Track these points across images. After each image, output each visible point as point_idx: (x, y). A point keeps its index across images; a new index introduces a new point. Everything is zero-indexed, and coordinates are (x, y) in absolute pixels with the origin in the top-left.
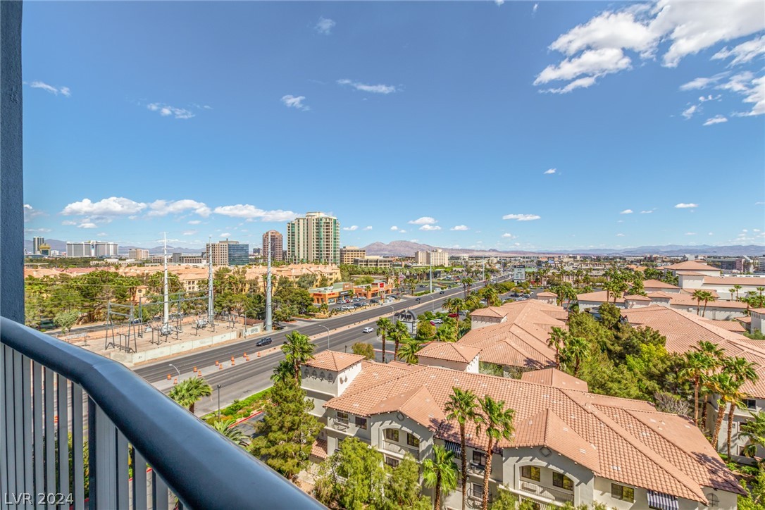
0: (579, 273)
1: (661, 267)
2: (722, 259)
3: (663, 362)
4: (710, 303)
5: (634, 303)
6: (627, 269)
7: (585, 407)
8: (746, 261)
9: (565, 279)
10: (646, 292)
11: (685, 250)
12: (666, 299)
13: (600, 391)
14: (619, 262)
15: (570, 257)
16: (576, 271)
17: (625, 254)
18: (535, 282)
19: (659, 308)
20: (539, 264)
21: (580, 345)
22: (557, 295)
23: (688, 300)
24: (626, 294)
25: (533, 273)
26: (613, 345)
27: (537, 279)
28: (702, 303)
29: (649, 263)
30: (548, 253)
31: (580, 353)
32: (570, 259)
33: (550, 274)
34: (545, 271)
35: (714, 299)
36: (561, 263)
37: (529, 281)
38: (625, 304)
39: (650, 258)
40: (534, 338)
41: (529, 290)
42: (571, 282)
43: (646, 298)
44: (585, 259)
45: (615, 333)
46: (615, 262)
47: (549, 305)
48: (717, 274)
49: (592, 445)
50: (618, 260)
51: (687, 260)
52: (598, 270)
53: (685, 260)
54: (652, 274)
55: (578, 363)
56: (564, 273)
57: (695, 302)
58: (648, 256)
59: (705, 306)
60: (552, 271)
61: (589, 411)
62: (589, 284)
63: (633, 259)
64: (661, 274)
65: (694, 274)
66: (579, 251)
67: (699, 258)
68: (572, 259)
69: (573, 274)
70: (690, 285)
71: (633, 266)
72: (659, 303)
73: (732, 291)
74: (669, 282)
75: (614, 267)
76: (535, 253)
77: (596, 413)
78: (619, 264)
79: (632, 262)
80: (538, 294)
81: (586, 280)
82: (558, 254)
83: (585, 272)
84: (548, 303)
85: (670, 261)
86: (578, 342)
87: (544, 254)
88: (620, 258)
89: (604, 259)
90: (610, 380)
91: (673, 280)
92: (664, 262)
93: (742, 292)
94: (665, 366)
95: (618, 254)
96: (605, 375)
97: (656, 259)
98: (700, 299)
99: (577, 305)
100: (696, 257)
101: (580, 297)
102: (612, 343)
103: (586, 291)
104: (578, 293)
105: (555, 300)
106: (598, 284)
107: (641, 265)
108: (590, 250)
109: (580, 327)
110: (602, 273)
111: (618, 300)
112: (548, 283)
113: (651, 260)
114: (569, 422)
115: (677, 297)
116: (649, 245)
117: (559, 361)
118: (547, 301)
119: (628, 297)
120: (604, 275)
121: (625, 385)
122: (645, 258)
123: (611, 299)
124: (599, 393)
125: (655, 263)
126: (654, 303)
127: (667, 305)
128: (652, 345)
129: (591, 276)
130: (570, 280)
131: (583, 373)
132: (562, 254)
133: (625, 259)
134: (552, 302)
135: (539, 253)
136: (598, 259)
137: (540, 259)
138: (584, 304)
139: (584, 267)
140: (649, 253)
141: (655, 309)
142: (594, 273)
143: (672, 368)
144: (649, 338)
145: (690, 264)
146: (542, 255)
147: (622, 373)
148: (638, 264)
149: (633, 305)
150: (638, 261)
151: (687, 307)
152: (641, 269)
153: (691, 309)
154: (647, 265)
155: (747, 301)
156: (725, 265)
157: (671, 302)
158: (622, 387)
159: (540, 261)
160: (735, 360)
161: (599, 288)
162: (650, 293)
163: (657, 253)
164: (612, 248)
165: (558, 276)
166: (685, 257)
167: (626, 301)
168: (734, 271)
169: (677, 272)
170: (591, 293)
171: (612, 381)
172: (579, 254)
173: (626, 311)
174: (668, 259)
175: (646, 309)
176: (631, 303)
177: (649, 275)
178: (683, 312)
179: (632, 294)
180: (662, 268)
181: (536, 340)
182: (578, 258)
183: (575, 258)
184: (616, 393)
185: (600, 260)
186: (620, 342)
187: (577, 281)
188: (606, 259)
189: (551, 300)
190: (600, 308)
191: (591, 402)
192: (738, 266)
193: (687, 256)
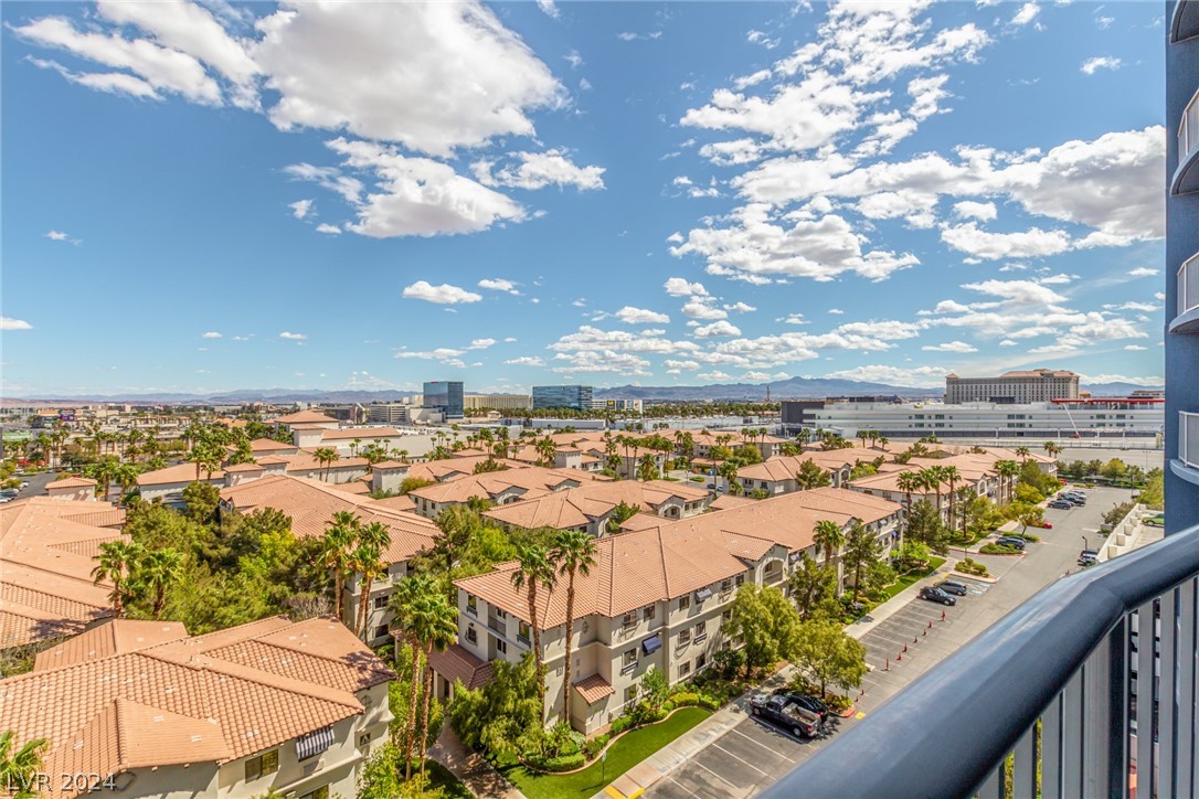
0: (135, 436)
1: (269, 420)
2: (336, 408)
3: (293, 552)
4: (334, 464)
5: (240, 476)
6: (218, 424)
7: (192, 664)
8: (359, 409)
9: (104, 450)
10: (255, 458)
11: (295, 395)
12: (282, 465)
13: (207, 627)
14: (204, 415)
15: (110, 408)
16: (127, 434)
17: (212, 402)
18: (31, 461)
19: (276, 479)
20: (36, 423)
21: (165, 562)
22: (96, 482)
23: (310, 463)
24: (225, 464)
25: (25, 442)
26: (215, 548)
27: (37, 455)
28: (325, 464)
29: (250, 415)
30: (57, 401)
31: (164, 577)
32: (110, 412)
33: (68, 441)
34: (56, 438)
35: (336, 457)
36: (91, 419)
37: (14, 460)
38: (225, 480)
39: (250, 407)
40: (53, 576)
41: (14, 478)
42: (117, 453)
43: (257, 467)
44: (141, 410)
45: (217, 528)
46: (198, 415)
47: (79, 502)
48: (335, 426)
49: (210, 720)
50: (202, 411)
51: (299, 410)
52: (169, 429)
53: (296, 410)
54: (259, 431)
55: (160, 595)
56: (101, 438)
57: (317, 465)
58: (248, 404)
59: (328, 468)
60: (72, 436)
61: (199, 667)
62: (157, 453)
63: (224, 409)
64: (270, 430)
65: (312, 427)
66: (128, 396)
67: (313, 406)
68: (117, 412)
69: (121, 439)
70: (309, 442)
71: (226, 421)
72: (273, 472)
73: (352, 445)
74: (282, 440)
75: (197, 424)
76: (21, 401)
77: (210, 666)
78: (204, 419)
79: (224, 414)
80: (48, 486)
81: (151, 447)
82: (81, 402)
83: (146, 435)
84: (76, 499)
85: (276, 412)
86: (160, 557)
87: (46, 402)
88: (206, 408)
89: (177, 410)
90: (222, 603)
91: (287, 437)
92: (269, 412)
93: (361, 446)
94: (296, 557)
95: (201, 401)
96: (214, 599)
97: (258, 408)
98: (323, 459)
99: (137, 493)
100: (309, 405)
101: (142, 479)
102: (211, 545)
103: (152, 467)
104: (139, 472)
105: (91, 492)
106: (171, 453)
107: (238, 418)
108: (150, 396)
109: (153, 532)
110: (177, 434)
111: (215, 475)
112: (65, 459)
113: (253, 410)
114: (163, 703)
115: (296, 461)
116: (246, 388)
117: (120, 603)
118: (73, 496)
119: (228, 469)
120: (183, 437)
121: (246, 602)
122: (244, 408)
123: (204, 475)
124: (204, 632)
125: (258, 415)
126: (267, 473)
127: (284, 473)
128: (275, 532)
129: (158, 440)
130: (117, 451)
131: (174, 608)
132: (89, 402)
133: (212, 410)
134: (86, 495)
135: (32, 402)
136: (167, 411)
137: (39, 413)
138: (150, 490)
139: (140, 425)
140: (248, 399)
141: (272, 480)
142: (163, 434)
143: (304, 557)
144: (270, 525)
145: (305, 415)
146: (43, 405)
147: (240, 586)
148: (234, 417)
149: (238, 479)
150: (234, 412)
151: (306, 472)
152: (242, 424)
153: (311, 474)
154: (247, 418)
155: (368, 456)
156: (339, 415)
157: (288, 468)
158: (243, 607)
159: (39, 418)
160: (370, 526)
161: (173, 459)
162: (260, 459)
163: (259, 400)
164: (191, 392)
165: (89, 445)
166: (295, 405)
167: (228, 475)
168: (349, 421)
169: (292, 426)
170: (164, 470)
171: (225, 605)
172: (128, 403)
173: (227, 490)
174: (275, 408)
175: (258, 483)
176: (235, 477)
177: (255, 433)
178: (304, 479)
179: (234, 463)
180: (272, 421)
181: (59, 578)
182: (128, 409)
183: (121, 409)
184: (233, 620)
185: (170, 413)
186: (225, 540)
187: (132, 452)
188: (182, 410)
189: (82, 492)
190: (186, 492)
191: (199, 650)
192: (351, 415)
193: (299, 403)
